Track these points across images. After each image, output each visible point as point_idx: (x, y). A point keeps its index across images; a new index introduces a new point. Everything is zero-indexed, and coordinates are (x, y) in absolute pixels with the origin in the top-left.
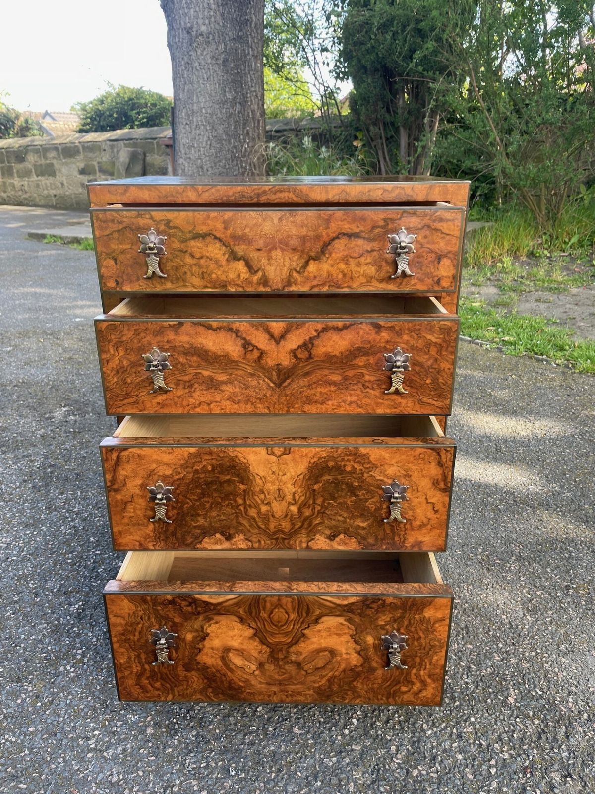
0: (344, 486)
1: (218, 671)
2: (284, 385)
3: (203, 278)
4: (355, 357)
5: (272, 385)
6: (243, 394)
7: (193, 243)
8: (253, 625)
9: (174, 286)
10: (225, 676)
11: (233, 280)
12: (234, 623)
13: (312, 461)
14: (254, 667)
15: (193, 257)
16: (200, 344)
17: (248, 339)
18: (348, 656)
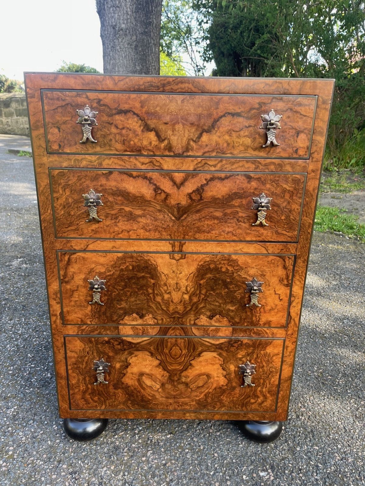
0: (220, 282)
1: (135, 389)
2: (182, 218)
3: (124, 144)
4: (233, 199)
5: (173, 218)
6: (153, 224)
7: (117, 117)
8: (159, 357)
9: (102, 150)
10: (139, 392)
11: (146, 146)
12: (147, 356)
13: (200, 264)
14: (158, 386)
15: (117, 127)
16: (124, 188)
17: (158, 184)
18: (218, 379)
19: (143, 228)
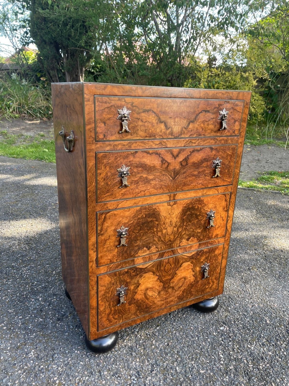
0: (194, 216)
1: (142, 301)
2: (176, 178)
3: (146, 132)
4: (203, 163)
5: (171, 179)
6: (160, 184)
7: (143, 114)
8: (158, 274)
9: (132, 137)
10: (145, 302)
11: (158, 133)
12: (151, 275)
13: (184, 206)
14: (156, 294)
15: (142, 121)
16: (144, 162)
17: (164, 157)
18: (190, 278)
19: (154, 188)
